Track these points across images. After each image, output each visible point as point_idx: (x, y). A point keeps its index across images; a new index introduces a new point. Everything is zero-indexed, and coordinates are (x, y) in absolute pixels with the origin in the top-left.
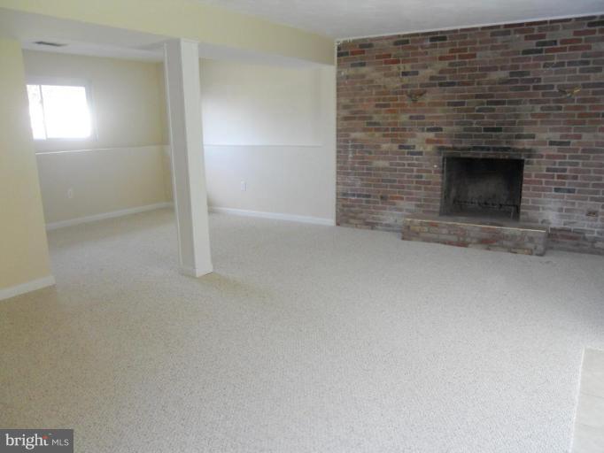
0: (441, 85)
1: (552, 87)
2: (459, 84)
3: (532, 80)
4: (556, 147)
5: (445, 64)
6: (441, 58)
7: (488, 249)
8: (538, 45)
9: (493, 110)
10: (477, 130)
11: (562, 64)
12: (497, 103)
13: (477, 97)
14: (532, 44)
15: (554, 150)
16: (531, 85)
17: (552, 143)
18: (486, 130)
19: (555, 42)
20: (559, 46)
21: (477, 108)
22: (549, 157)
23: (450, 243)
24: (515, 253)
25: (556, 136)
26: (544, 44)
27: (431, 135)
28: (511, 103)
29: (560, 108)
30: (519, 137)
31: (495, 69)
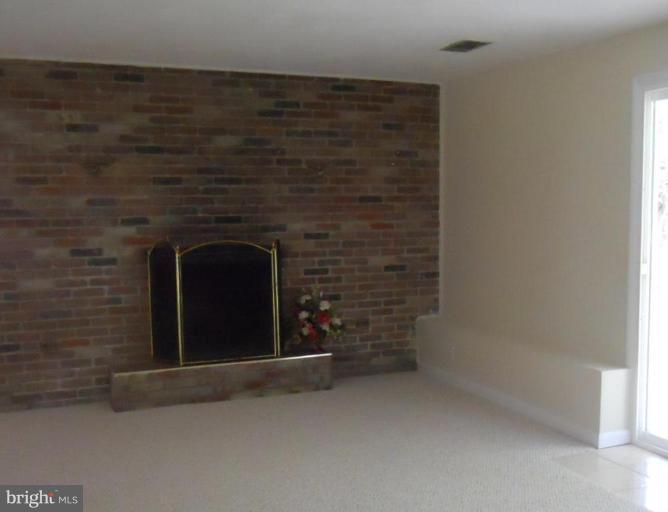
0: (140, 150)
1: (299, 162)
2: (170, 151)
3: (273, 152)
4: (312, 241)
5: (143, 119)
6: (137, 109)
7: (261, 396)
8: (277, 104)
9: (224, 191)
10: (205, 221)
11: (307, 134)
12: (232, 181)
13: (200, 171)
14: (268, 104)
15: (310, 245)
16: (275, 158)
17: (308, 236)
18: (218, 220)
19: (297, 105)
20: (302, 109)
21: (201, 188)
22: (306, 254)
23: (202, 399)
24: (297, 392)
25: (312, 227)
26: (285, 105)
27: (131, 231)
28: (248, 181)
29: (312, 190)
30: (266, 229)
31: (222, 131)
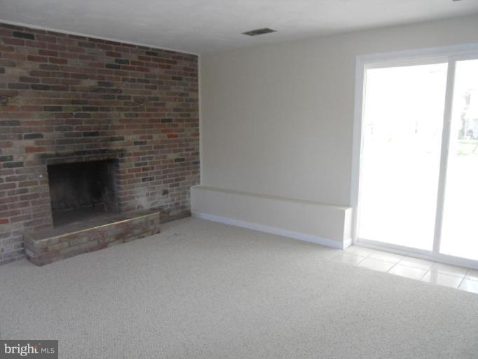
0: (34, 87)
1: (130, 98)
2: (54, 88)
3: (115, 91)
4: (138, 146)
5: (36, 66)
6: (30, 58)
8: (116, 61)
9: (89, 116)
10: (78, 135)
11: (133, 80)
12: (92, 109)
13: (73, 102)
14: (112, 60)
15: (137, 149)
16: (117, 95)
17: (136, 143)
18: (85, 134)
19: (127, 62)
20: (130, 65)
21: (74, 113)
22: (136, 154)
25: (136, 137)
26: (121, 62)
27: (31, 143)
28: (102, 109)
29: (137, 115)
30: (113, 139)
31: (86, 77)
